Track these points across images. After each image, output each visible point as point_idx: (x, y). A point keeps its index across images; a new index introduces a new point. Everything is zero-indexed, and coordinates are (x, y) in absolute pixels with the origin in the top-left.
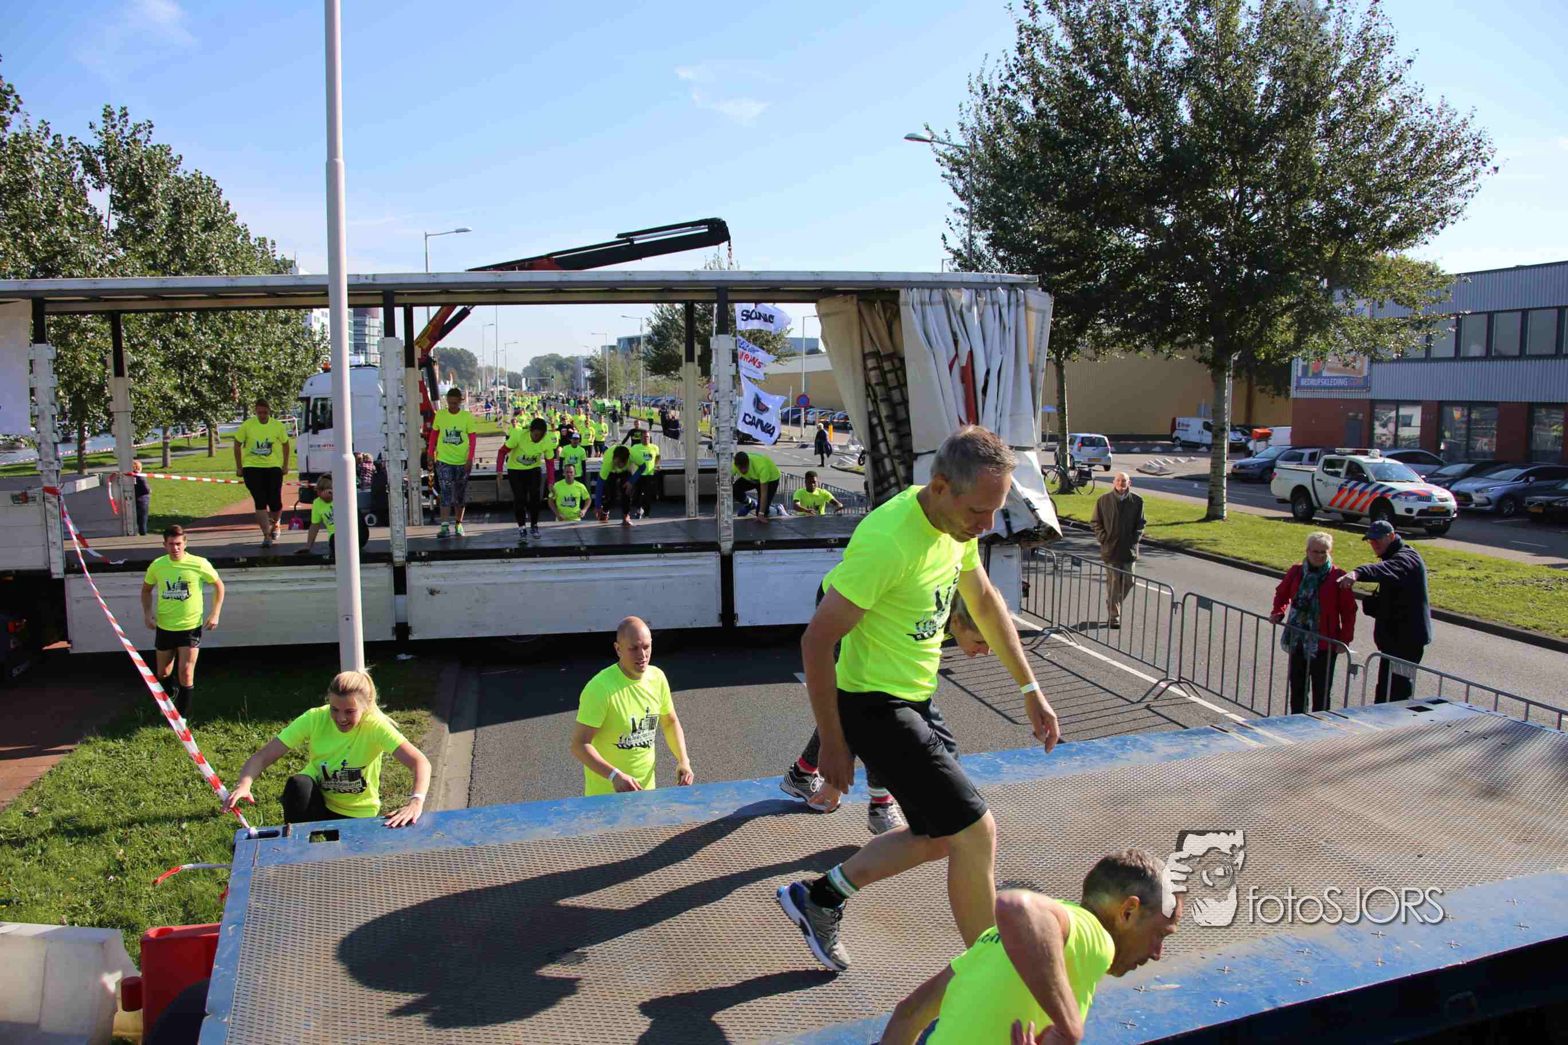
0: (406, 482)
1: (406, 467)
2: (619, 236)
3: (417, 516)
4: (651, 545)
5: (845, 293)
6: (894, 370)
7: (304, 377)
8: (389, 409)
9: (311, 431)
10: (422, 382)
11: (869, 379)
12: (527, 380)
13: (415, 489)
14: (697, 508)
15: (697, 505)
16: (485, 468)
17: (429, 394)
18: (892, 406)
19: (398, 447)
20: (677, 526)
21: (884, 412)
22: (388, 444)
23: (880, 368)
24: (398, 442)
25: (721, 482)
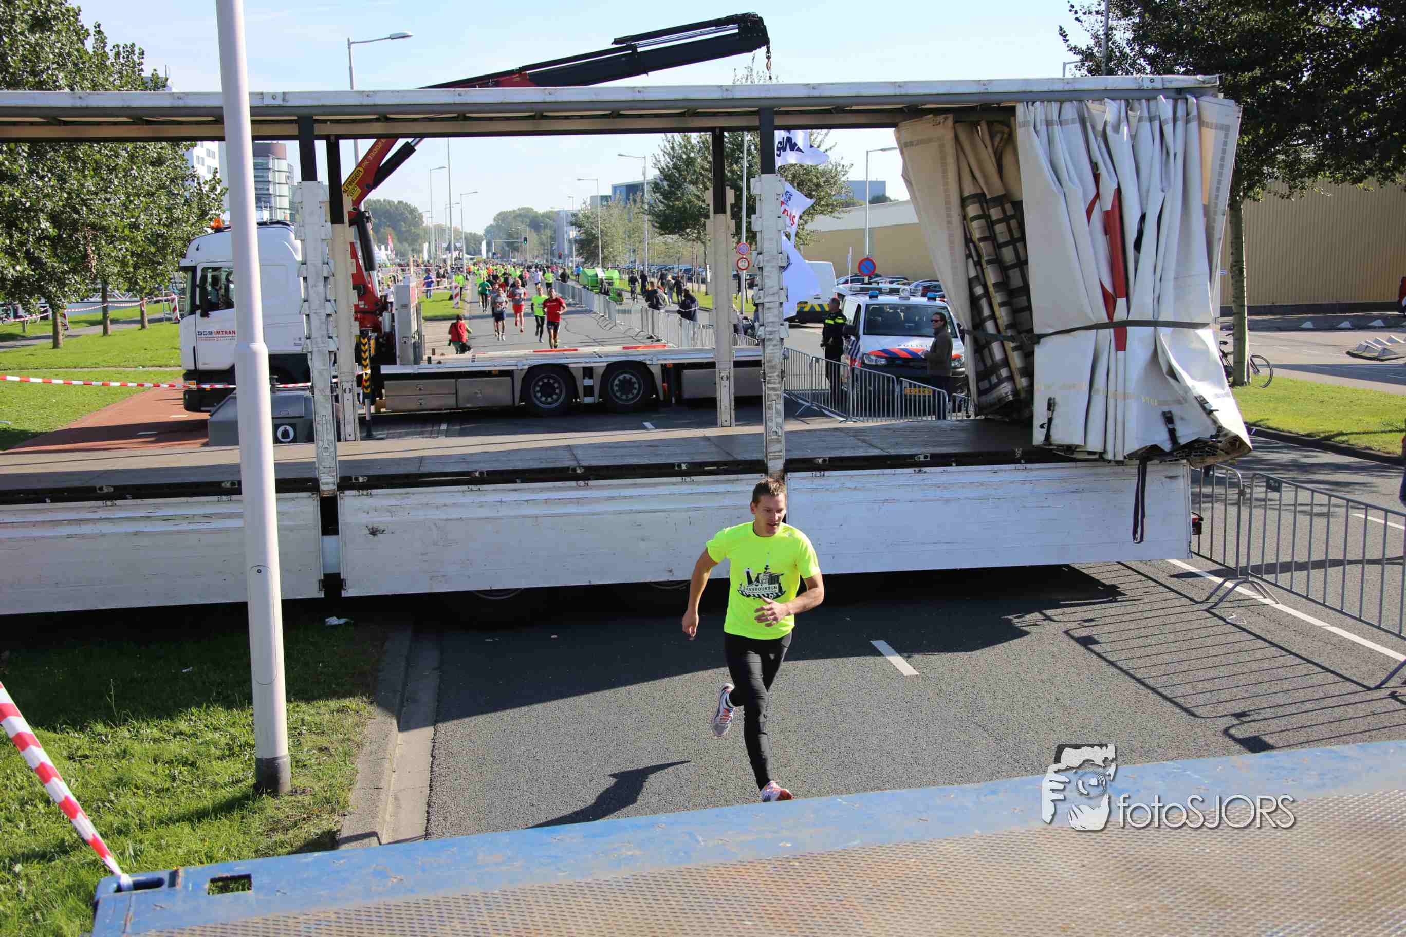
0: (336, 383)
1: (335, 362)
2: (616, 41)
3: (350, 428)
4: (672, 465)
5: (936, 112)
6: (1006, 219)
7: (188, 241)
8: (309, 280)
9: (199, 312)
10: (352, 245)
11: (970, 233)
12: (489, 245)
13: (348, 391)
14: (733, 416)
15: (733, 412)
16: (439, 363)
17: (361, 262)
18: (1003, 269)
19: (325, 333)
20: (707, 439)
21: (992, 277)
22: (310, 329)
23: (984, 216)
24: (324, 326)
25: (767, 378)
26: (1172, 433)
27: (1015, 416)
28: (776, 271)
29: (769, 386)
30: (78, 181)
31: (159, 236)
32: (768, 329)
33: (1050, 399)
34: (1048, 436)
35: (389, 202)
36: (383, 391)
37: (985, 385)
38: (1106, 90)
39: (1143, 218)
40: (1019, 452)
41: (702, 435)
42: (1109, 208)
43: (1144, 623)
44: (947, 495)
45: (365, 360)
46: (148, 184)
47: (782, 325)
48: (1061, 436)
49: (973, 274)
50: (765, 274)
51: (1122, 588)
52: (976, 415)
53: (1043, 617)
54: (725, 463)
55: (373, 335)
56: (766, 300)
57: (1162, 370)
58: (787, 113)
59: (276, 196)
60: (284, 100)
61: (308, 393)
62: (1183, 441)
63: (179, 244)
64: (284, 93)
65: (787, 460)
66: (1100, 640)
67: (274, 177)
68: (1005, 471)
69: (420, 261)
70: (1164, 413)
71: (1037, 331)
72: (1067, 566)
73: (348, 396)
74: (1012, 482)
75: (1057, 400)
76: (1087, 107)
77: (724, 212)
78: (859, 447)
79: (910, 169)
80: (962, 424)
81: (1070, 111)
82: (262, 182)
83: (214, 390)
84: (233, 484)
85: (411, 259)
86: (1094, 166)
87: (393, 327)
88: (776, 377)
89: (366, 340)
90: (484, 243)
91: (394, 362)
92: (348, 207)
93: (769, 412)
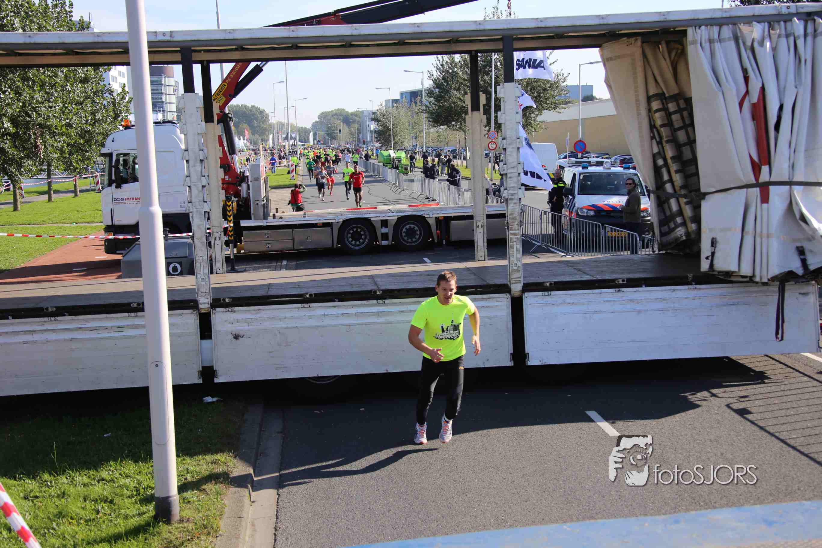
0: (209, 233)
1: (208, 219)
3: (219, 264)
5: (629, 35)
6: (679, 111)
7: (106, 135)
8: (190, 162)
9: (114, 185)
10: (220, 137)
11: (654, 121)
12: (315, 135)
13: (217, 238)
14: (486, 253)
15: (486, 250)
16: (281, 218)
17: (226, 148)
18: (678, 146)
19: (201, 198)
20: (468, 269)
21: (670, 153)
22: (191, 196)
23: (664, 109)
24: (201, 195)
25: (510, 227)
26: (804, 262)
27: (688, 251)
28: (515, 151)
29: (511, 232)
30: (30, 94)
31: (86, 132)
32: (511, 192)
33: (713, 239)
34: (712, 265)
35: (246, 107)
36: (243, 238)
37: (665, 229)
38: (754, 16)
39: (781, 108)
40: (690, 276)
41: (464, 267)
42: (755, 100)
43: (785, 399)
44: (638, 307)
45: (230, 217)
46: (78, 96)
47: (520, 189)
48: (721, 265)
49: (656, 150)
50: (508, 153)
51: (768, 373)
52: (659, 250)
53: (710, 395)
54: (481, 286)
55: (235, 199)
56: (509, 171)
57: (795, 217)
58: (522, 39)
59: (167, 103)
60: (171, 36)
61: (190, 241)
62: (812, 268)
63: (100, 138)
64: (171, 32)
65: (524, 284)
66: (753, 411)
67: (166, 90)
68: (681, 290)
69: (267, 147)
70: (798, 248)
71: (703, 190)
72: (727, 358)
73: (217, 241)
74: (686, 298)
75: (718, 239)
76: (740, 29)
77: (478, 110)
78: (576, 274)
79: (610, 76)
80: (649, 257)
81: (727, 31)
82: (157, 93)
83: (125, 239)
84: (138, 304)
85: (261, 146)
86: (745, 71)
87: (248, 194)
88: (516, 226)
89: (230, 203)
90: (311, 134)
91: (249, 218)
92: (216, 110)
93: (511, 250)
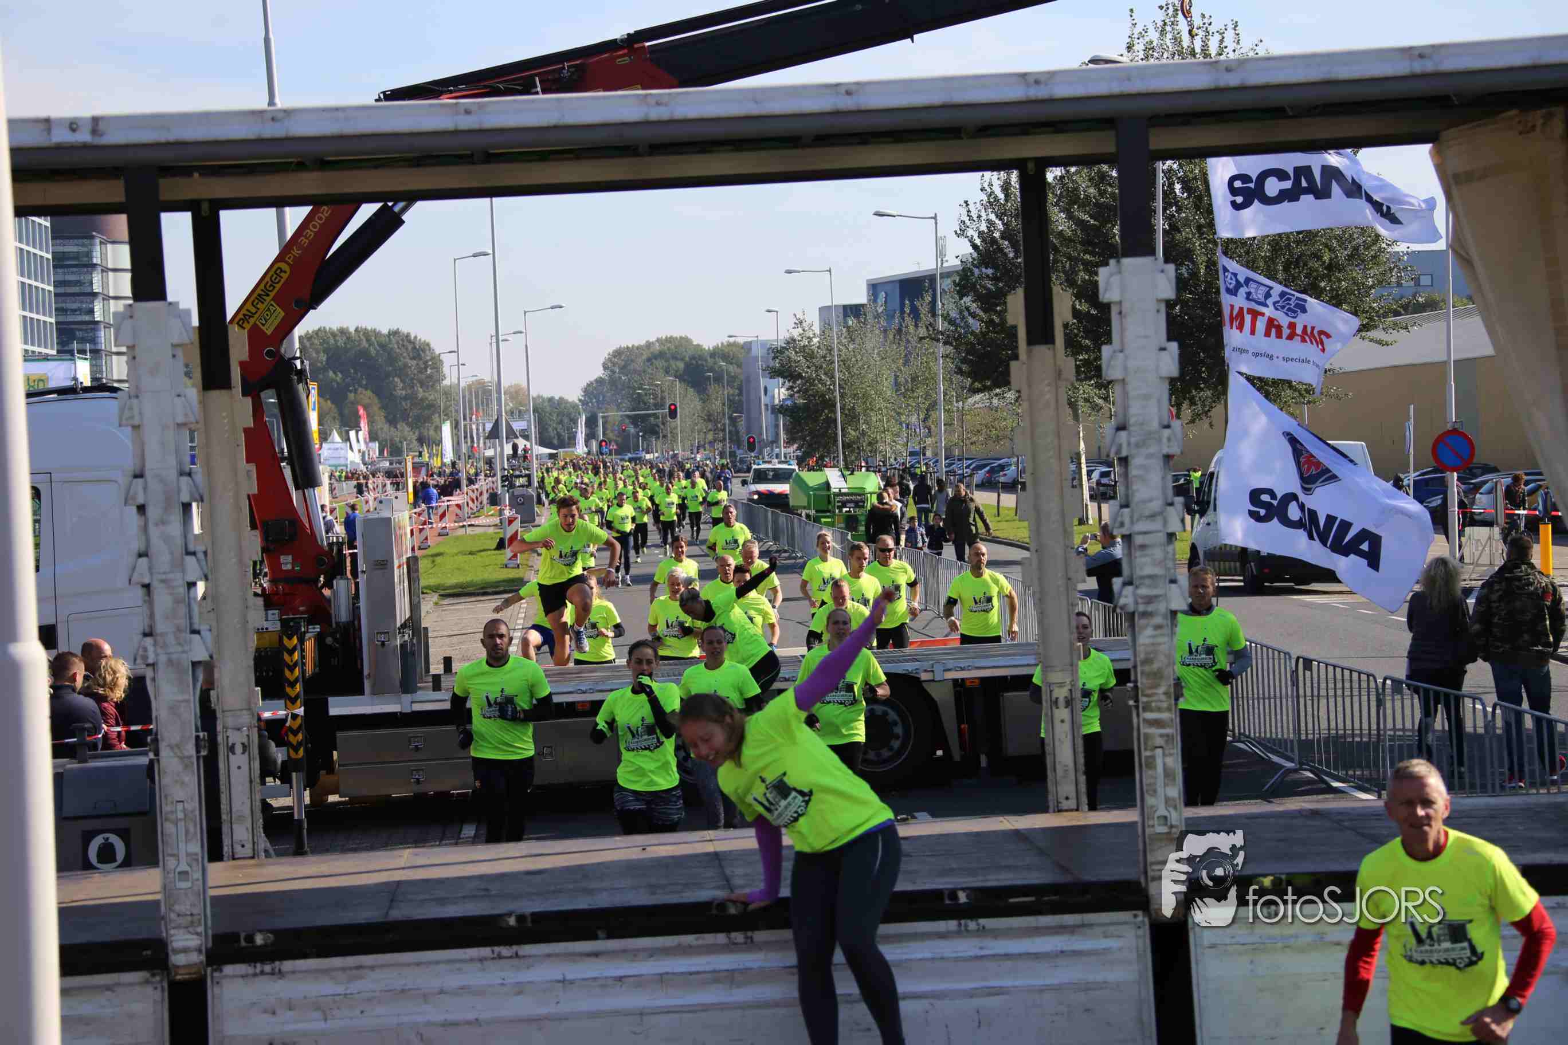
3: (244, 829)
4: (937, 895)
8: (150, 511)
13: (239, 749)
15: (1083, 779)
19: (183, 622)
20: (1022, 836)
24: (182, 610)
25: (1143, 699)
28: (1157, 464)
29: (1149, 715)
32: (1143, 591)
36: (335, 753)
41: (1011, 829)
45: (292, 685)
47: (1173, 581)
50: (1135, 470)
54: (1054, 889)
55: (311, 630)
56: (1138, 528)
60: (94, 132)
64: (96, 119)
73: (239, 759)
77: (1050, 340)
79: (1467, 232)
87: (355, 610)
88: (1163, 697)
89: (295, 640)
90: (582, 420)
91: (357, 690)
92: (239, 348)
93: (1148, 773)
